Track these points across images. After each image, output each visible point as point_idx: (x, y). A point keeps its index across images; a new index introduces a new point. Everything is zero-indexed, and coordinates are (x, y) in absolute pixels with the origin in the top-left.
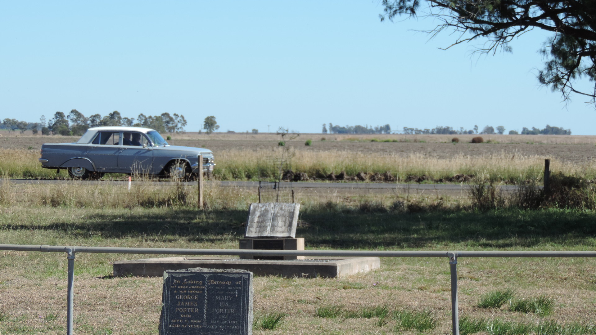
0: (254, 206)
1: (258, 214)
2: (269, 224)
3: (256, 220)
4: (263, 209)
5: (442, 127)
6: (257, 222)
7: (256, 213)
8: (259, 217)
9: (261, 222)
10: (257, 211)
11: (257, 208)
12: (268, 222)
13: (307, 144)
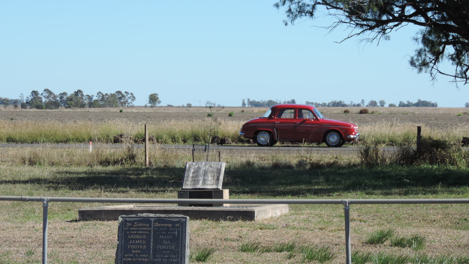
0: (189, 164)
1: (192, 170)
2: (201, 178)
3: (191, 175)
4: (196, 167)
5: (336, 101)
6: (192, 177)
7: (191, 170)
8: (193, 173)
9: (195, 177)
10: (192, 168)
11: (191, 166)
12: (200, 177)
13: (230, 115)
